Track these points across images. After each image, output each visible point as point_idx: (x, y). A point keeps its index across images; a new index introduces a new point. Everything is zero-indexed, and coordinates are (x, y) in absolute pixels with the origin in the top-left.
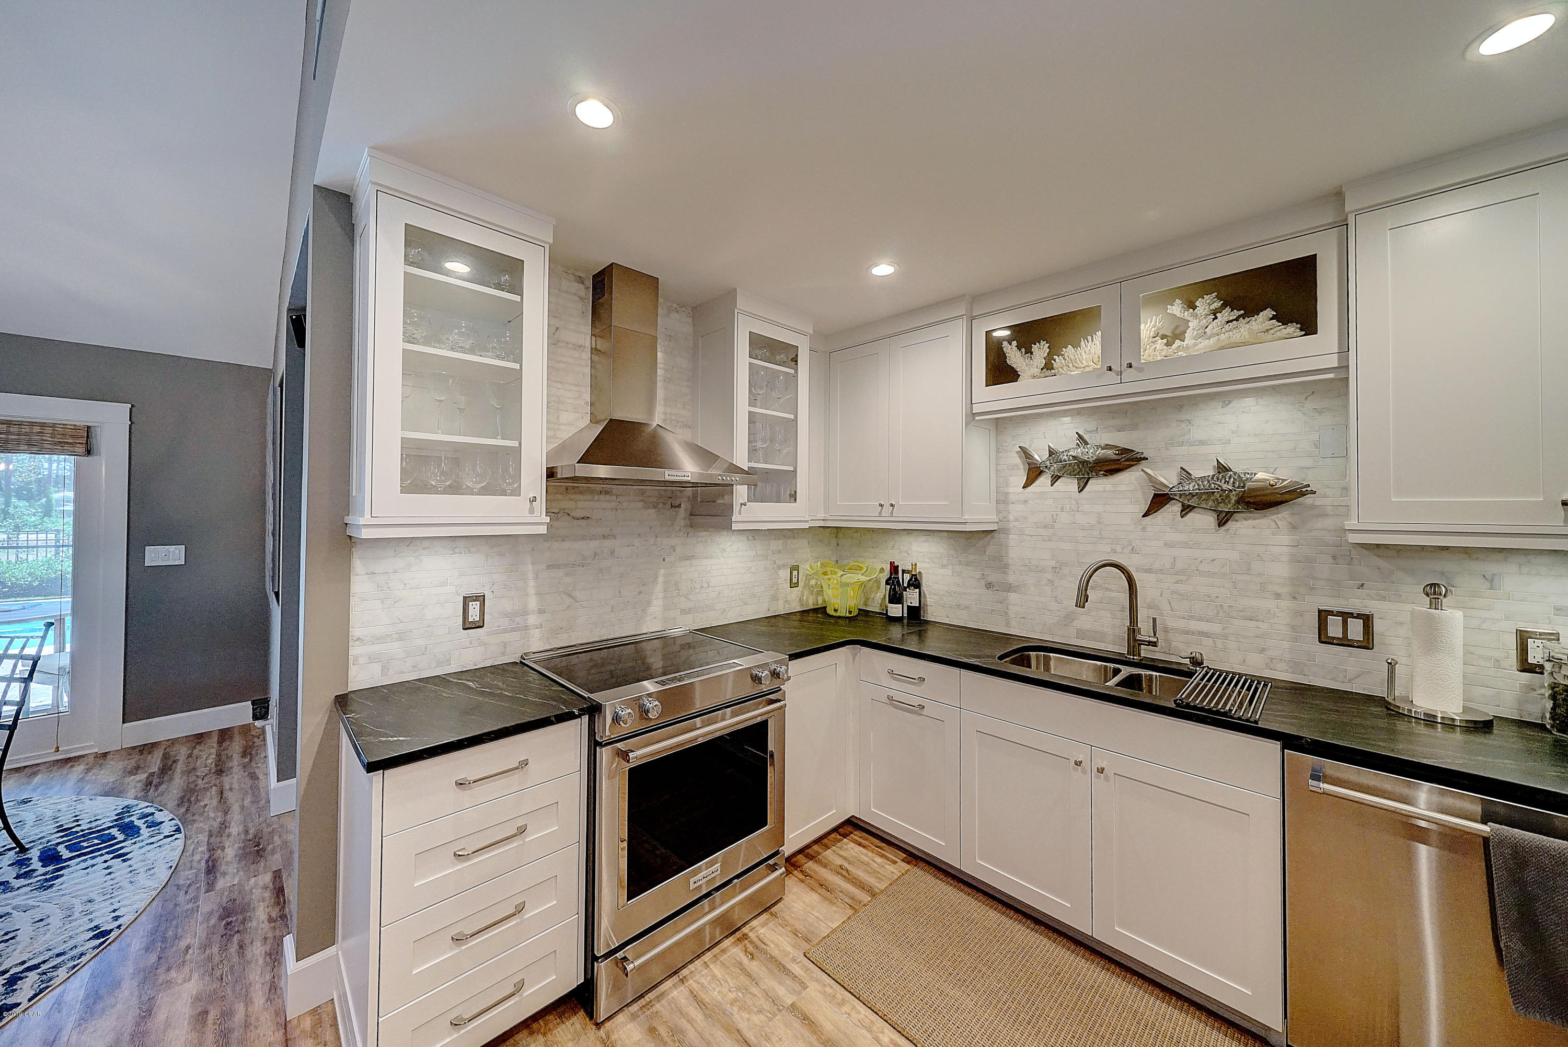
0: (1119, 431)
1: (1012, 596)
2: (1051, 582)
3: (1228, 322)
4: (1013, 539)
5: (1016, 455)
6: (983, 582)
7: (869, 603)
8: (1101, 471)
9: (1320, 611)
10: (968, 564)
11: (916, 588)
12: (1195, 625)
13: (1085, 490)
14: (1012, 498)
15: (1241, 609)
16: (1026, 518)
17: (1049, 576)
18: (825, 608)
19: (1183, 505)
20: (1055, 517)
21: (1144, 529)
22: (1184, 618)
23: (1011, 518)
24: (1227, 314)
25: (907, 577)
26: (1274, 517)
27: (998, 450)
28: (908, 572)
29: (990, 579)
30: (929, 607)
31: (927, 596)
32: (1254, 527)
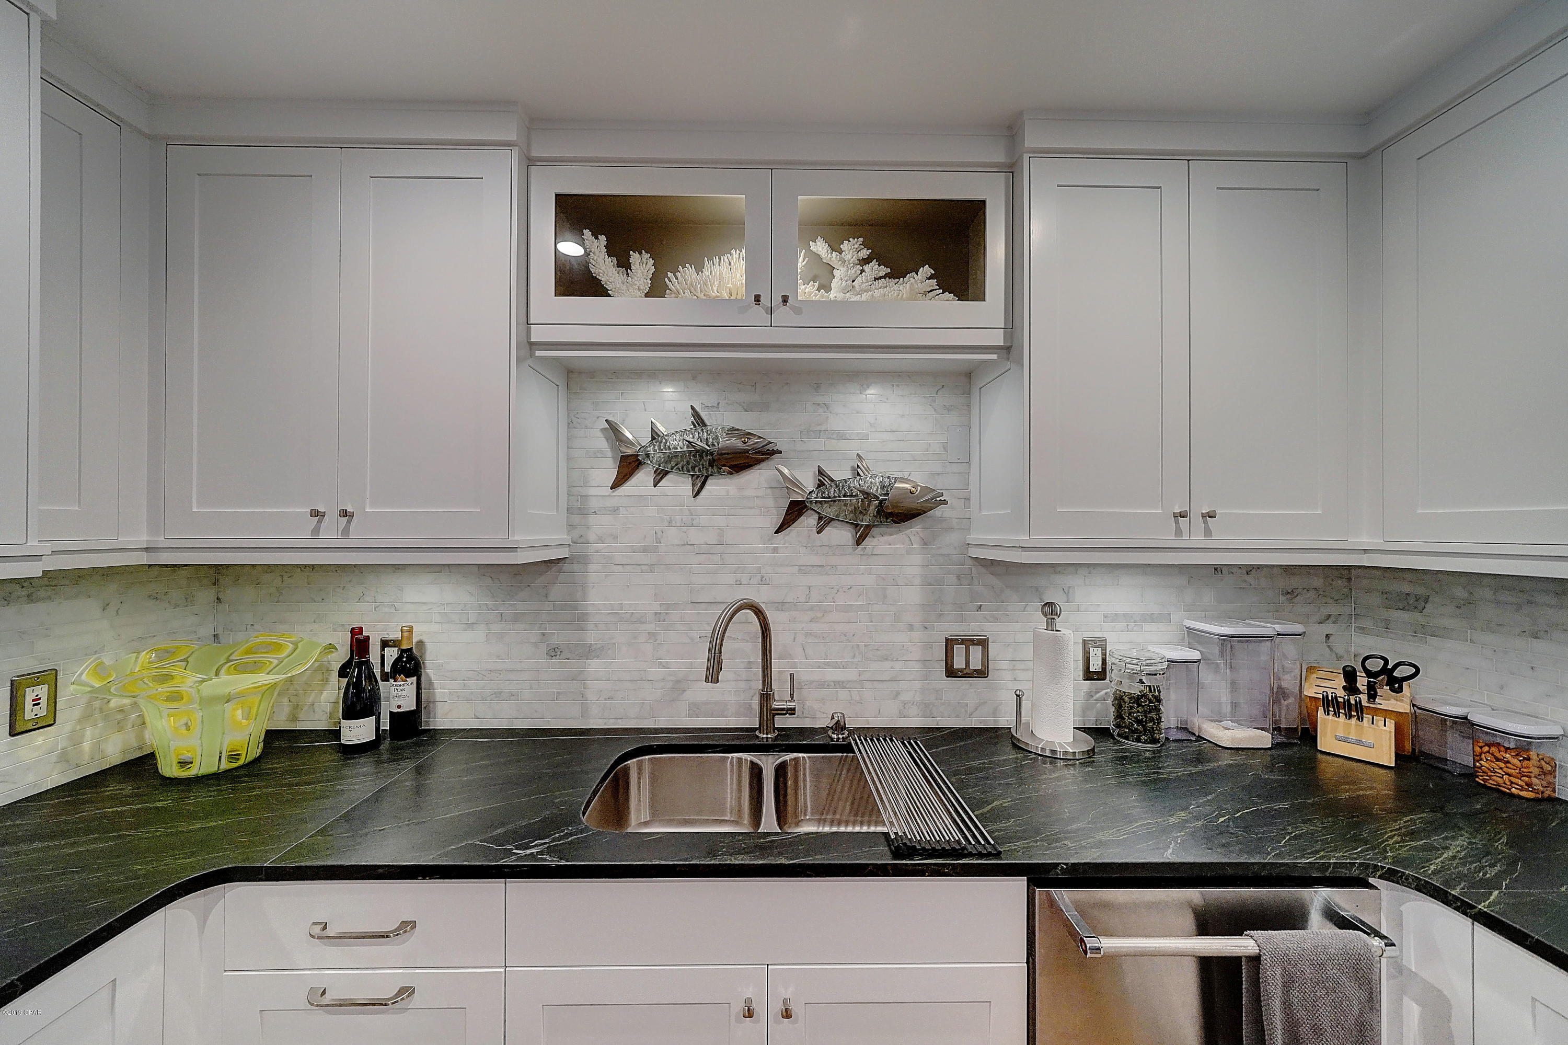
0: (746, 411)
1: (594, 665)
2: (652, 635)
3: (876, 279)
4: (594, 572)
5: (600, 434)
6: (543, 648)
7: (301, 716)
8: (724, 466)
9: (947, 640)
10: (516, 619)
11: (408, 675)
12: (833, 675)
13: (703, 493)
14: (594, 504)
15: (876, 648)
16: (616, 538)
17: (651, 627)
18: (151, 757)
19: (820, 518)
20: (659, 534)
21: (775, 550)
22: (819, 667)
23: (592, 537)
24: (874, 269)
25: (392, 654)
26: (908, 531)
27: (570, 424)
28: (395, 643)
29: (555, 640)
30: (439, 705)
31: (436, 683)
32: (890, 545)
